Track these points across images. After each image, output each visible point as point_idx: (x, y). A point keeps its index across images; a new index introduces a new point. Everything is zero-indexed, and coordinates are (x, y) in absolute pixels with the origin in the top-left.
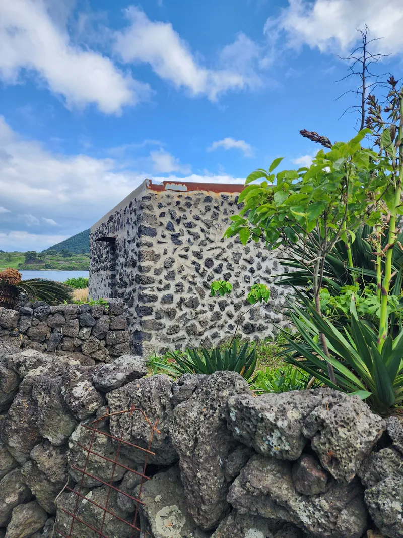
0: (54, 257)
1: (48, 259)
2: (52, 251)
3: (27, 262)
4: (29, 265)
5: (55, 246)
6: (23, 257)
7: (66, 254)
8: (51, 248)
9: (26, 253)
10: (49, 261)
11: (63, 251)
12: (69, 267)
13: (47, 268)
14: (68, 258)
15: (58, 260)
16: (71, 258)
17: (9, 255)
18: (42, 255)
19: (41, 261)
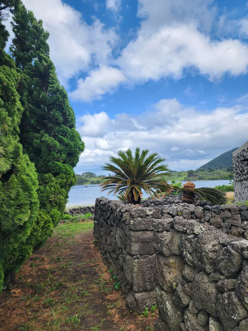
0: (204, 173)
1: (200, 174)
2: (202, 169)
3: (189, 176)
4: (190, 178)
5: (204, 166)
6: (187, 174)
7: (211, 170)
8: (201, 167)
9: (188, 171)
10: (201, 175)
11: (209, 169)
12: (213, 178)
13: (200, 179)
14: (212, 173)
15: (206, 174)
16: (214, 172)
17: (180, 173)
18: (197, 172)
19: (196, 176)
